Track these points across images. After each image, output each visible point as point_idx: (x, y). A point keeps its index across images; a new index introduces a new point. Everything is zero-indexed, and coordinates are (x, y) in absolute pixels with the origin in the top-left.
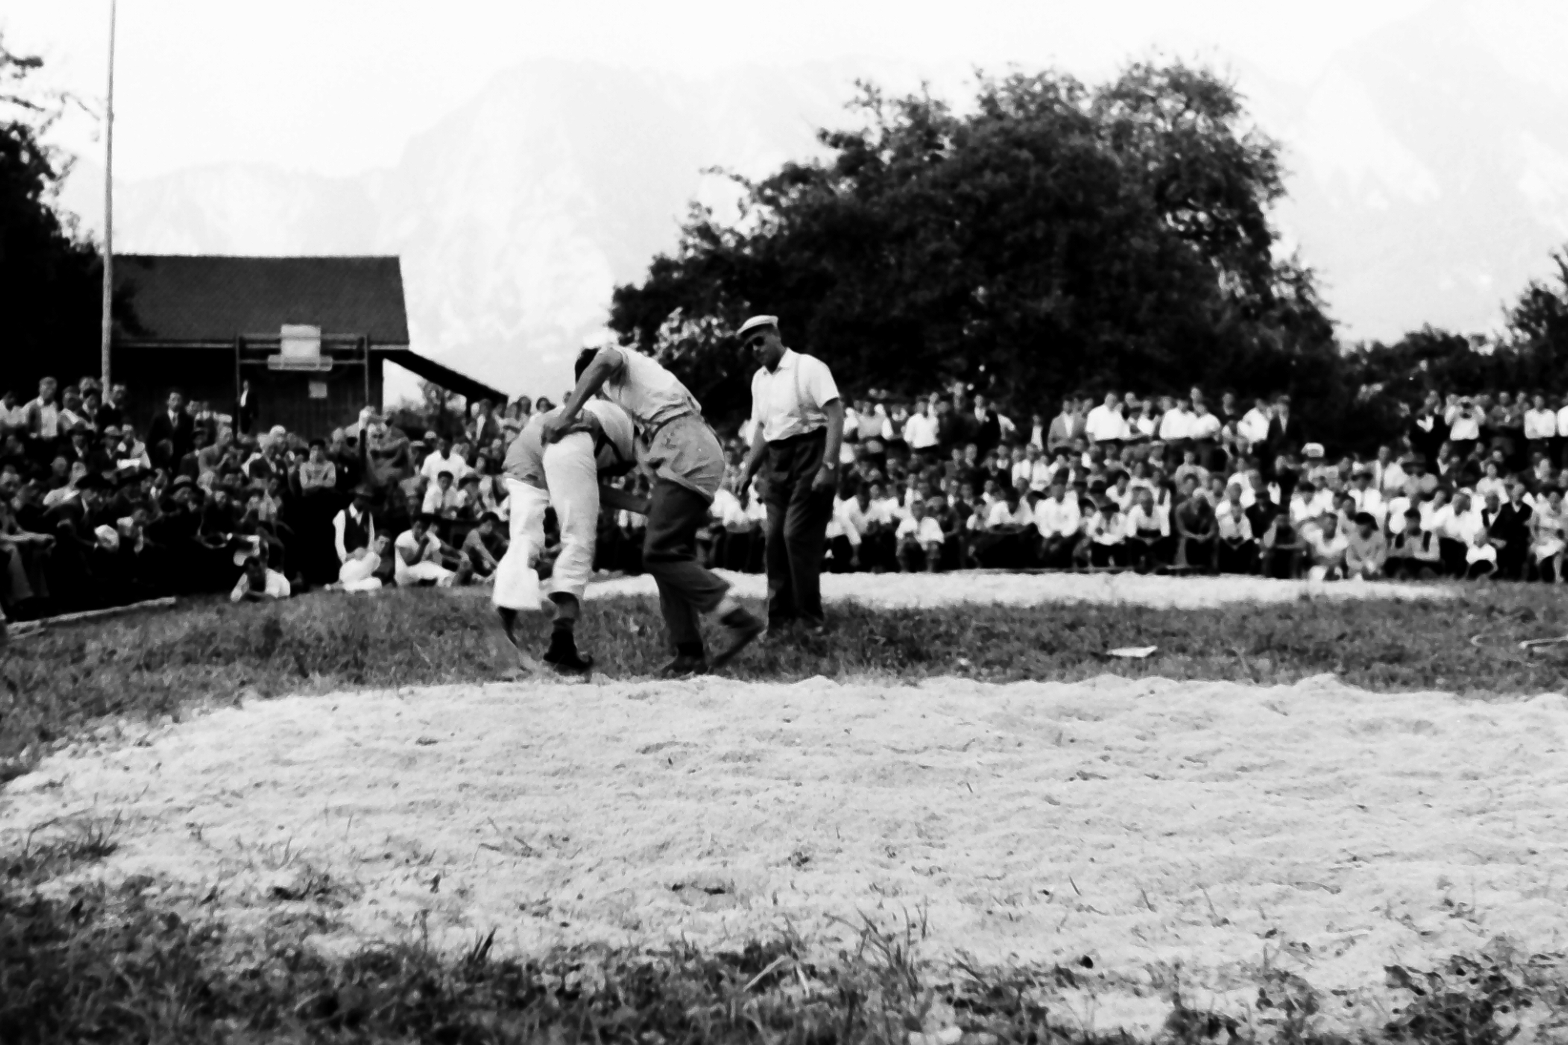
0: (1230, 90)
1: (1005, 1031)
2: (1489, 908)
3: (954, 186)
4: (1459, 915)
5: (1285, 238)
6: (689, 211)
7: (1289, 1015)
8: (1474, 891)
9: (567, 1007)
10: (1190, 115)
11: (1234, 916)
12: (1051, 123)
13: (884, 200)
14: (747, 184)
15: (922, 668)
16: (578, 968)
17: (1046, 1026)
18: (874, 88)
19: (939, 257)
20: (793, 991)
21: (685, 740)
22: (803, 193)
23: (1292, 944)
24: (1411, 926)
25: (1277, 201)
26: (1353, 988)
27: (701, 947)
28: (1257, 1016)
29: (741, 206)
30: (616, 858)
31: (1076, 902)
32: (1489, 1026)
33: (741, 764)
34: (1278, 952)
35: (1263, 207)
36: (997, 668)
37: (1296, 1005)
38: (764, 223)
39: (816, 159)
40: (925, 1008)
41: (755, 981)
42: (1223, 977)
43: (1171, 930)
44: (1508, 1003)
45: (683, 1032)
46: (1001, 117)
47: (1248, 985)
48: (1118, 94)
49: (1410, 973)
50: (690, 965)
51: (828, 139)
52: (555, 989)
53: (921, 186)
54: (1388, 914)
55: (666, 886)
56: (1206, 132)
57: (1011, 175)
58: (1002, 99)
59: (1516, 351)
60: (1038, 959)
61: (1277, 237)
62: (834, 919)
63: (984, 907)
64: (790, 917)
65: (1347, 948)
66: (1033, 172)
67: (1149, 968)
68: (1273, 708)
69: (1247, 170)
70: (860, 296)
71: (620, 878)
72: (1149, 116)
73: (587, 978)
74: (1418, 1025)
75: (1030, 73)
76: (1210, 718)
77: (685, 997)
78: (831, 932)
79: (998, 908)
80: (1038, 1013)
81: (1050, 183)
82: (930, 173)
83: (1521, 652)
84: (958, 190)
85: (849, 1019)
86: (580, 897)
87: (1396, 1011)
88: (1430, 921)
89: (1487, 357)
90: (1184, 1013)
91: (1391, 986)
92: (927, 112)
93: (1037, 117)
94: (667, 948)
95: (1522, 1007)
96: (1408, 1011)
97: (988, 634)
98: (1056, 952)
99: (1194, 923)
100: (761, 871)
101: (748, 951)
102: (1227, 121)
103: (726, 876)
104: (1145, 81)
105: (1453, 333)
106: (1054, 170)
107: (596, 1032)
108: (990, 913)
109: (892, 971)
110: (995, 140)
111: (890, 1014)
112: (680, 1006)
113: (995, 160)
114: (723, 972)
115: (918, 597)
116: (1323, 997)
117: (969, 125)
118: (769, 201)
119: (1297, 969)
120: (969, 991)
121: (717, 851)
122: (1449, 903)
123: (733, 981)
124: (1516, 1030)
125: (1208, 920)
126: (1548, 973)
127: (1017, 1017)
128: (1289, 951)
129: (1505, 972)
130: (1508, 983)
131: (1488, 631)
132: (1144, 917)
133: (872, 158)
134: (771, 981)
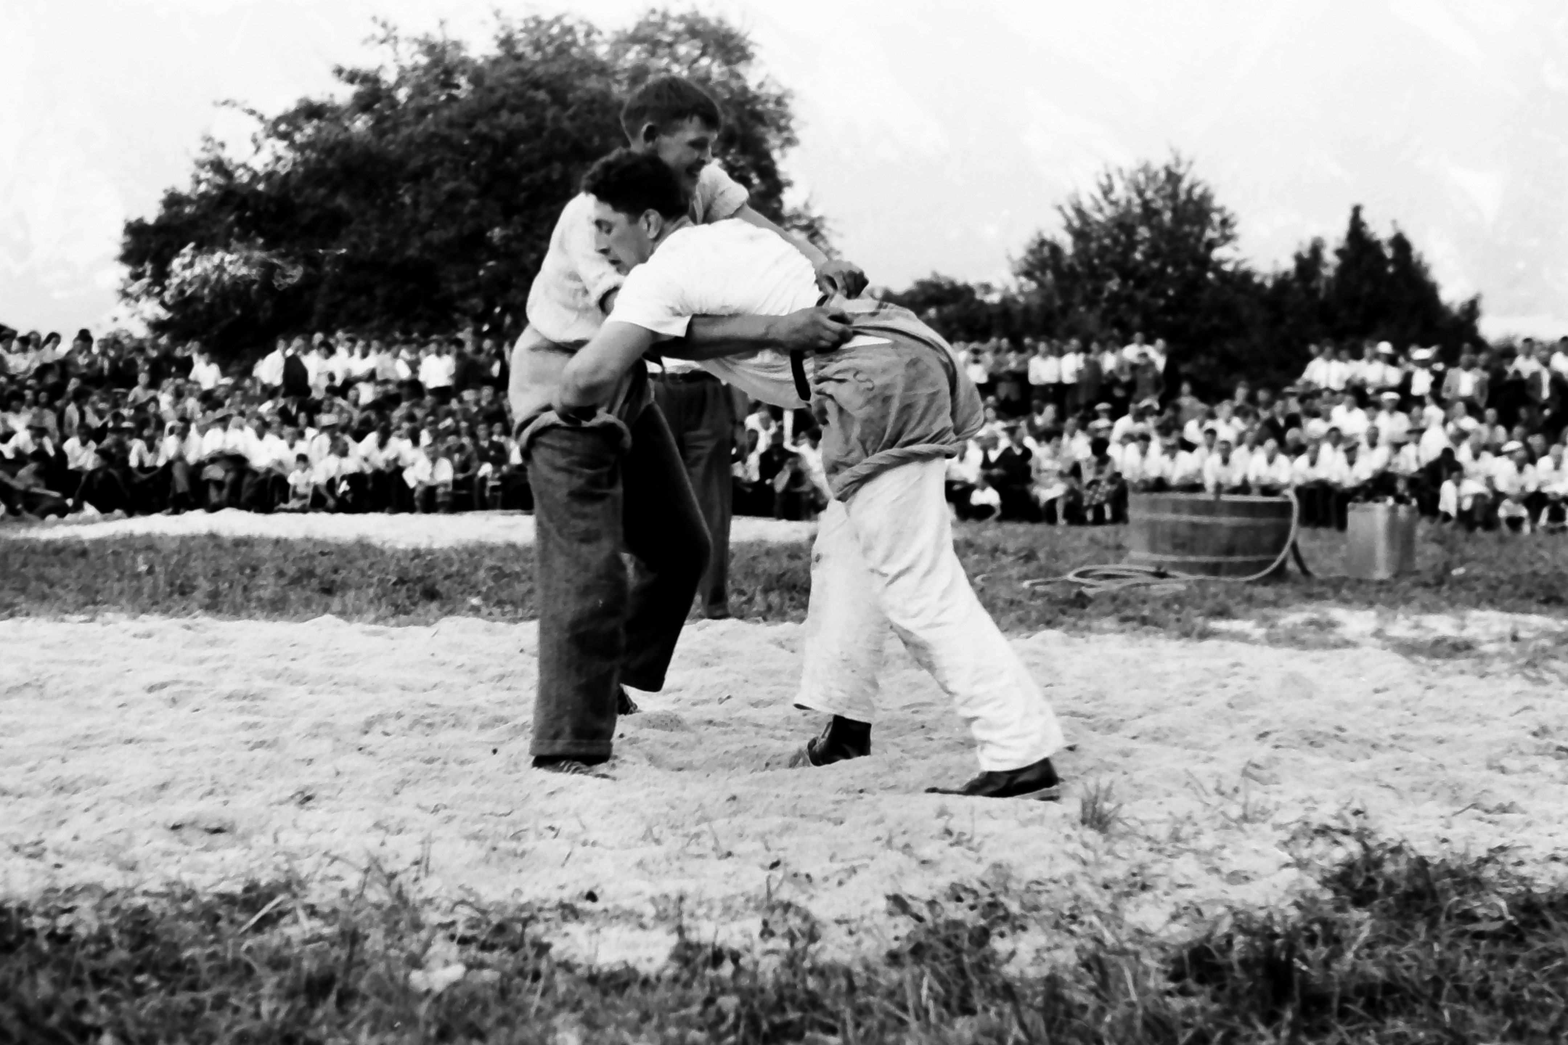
0: (743, 39)
1: (509, 967)
2: (987, 836)
3: (470, 125)
4: (958, 843)
5: (797, 186)
6: (202, 144)
7: (792, 944)
8: (973, 821)
9: (56, 951)
10: (705, 61)
11: (739, 848)
12: (571, 65)
13: (399, 138)
14: (261, 118)
15: (434, 606)
16: (70, 910)
17: (550, 960)
18: (390, 25)
19: (455, 196)
20: (292, 931)
21: (189, 678)
22: (318, 130)
23: (795, 875)
24: (911, 855)
25: (791, 151)
26: (853, 917)
27: (198, 887)
28: (760, 946)
29: (254, 140)
30: (113, 798)
31: (582, 838)
32: (986, 951)
33: (245, 703)
34: (781, 884)
35: (776, 155)
36: (508, 608)
37: (798, 935)
38: (278, 159)
39: (332, 96)
40: (427, 945)
41: (254, 920)
42: (727, 909)
43: (676, 864)
44: (1005, 928)
45: (178, 975)
46: (519, 57)
47: (752, 916)
48: (634, 39)
49: (909, 901)
50: (187, 906)
51: (344, 75)
52: (46, 932)
53: (437, 125)
54: (889, 843)
55: (165, 826)
56: (722, 79)
57: (528, 117)
58: (520, 41)
59: (1021, 299)
60: (543, 895)
61: (789, 184)
62: (335, 859)
63: (489, 843)
64: (291, 856)
65: (849, 877)
66: (550, 113)
67: (653, 900)
68: (781, 645)
69: (759, 118)
70: (376, 235)
71: (116, 819)
72: (665, 61)
73: (79, 921)
74: (918, 951)
75: (547, 16)
76: (719, 655)
77: (181, 939)
78: (333, 871)
79: (502, 845)
80: (543, 949)
81: (566, 124)
82: (446, 113)
83: (1024, 591)
84: (475, 130)
85: (350, 957)
86: (76, 838)
87: (896, 938)
88: (928, 851)
89: (993, 306)
90: (688, 945)
91: (891, 914)
92: (444, 51)
93: (553, 60)
94: (162, 889)
95: (1019, 931)
96: (908, 938)
97: (499, 574)
98: (562, 887)
99: (700, 856)
100: (262, 809)
101: (247, 890)
102: (741, 68)
103: (227, 815)
104: (662, 27)
105: (960, 281)
106: (570, 112)
107: (86, 976)
108: (494, 849)
109: (393, 909)
110: (513, 81)
111: (393, 952)
112: (175, 947)
113: (513, 101)
114: (221, 912)
115: (430, 537)
116: (825, 926)
117: (487, 67)
118: (284, 136)
119: (801, 900)
120: (472, 927)
121: (219, 790)
122: (949, 832)
123: (232, 922)
124: (1013, 954)
125: (714, 854)
126: (1043, 899)
127: (521, 953)
128: (792, 882)
129: (1002, 898)
130: (1006, 910)
131: (992, 571)
132: (650, 851)
133: (388, 95)
134: (269, 921)
